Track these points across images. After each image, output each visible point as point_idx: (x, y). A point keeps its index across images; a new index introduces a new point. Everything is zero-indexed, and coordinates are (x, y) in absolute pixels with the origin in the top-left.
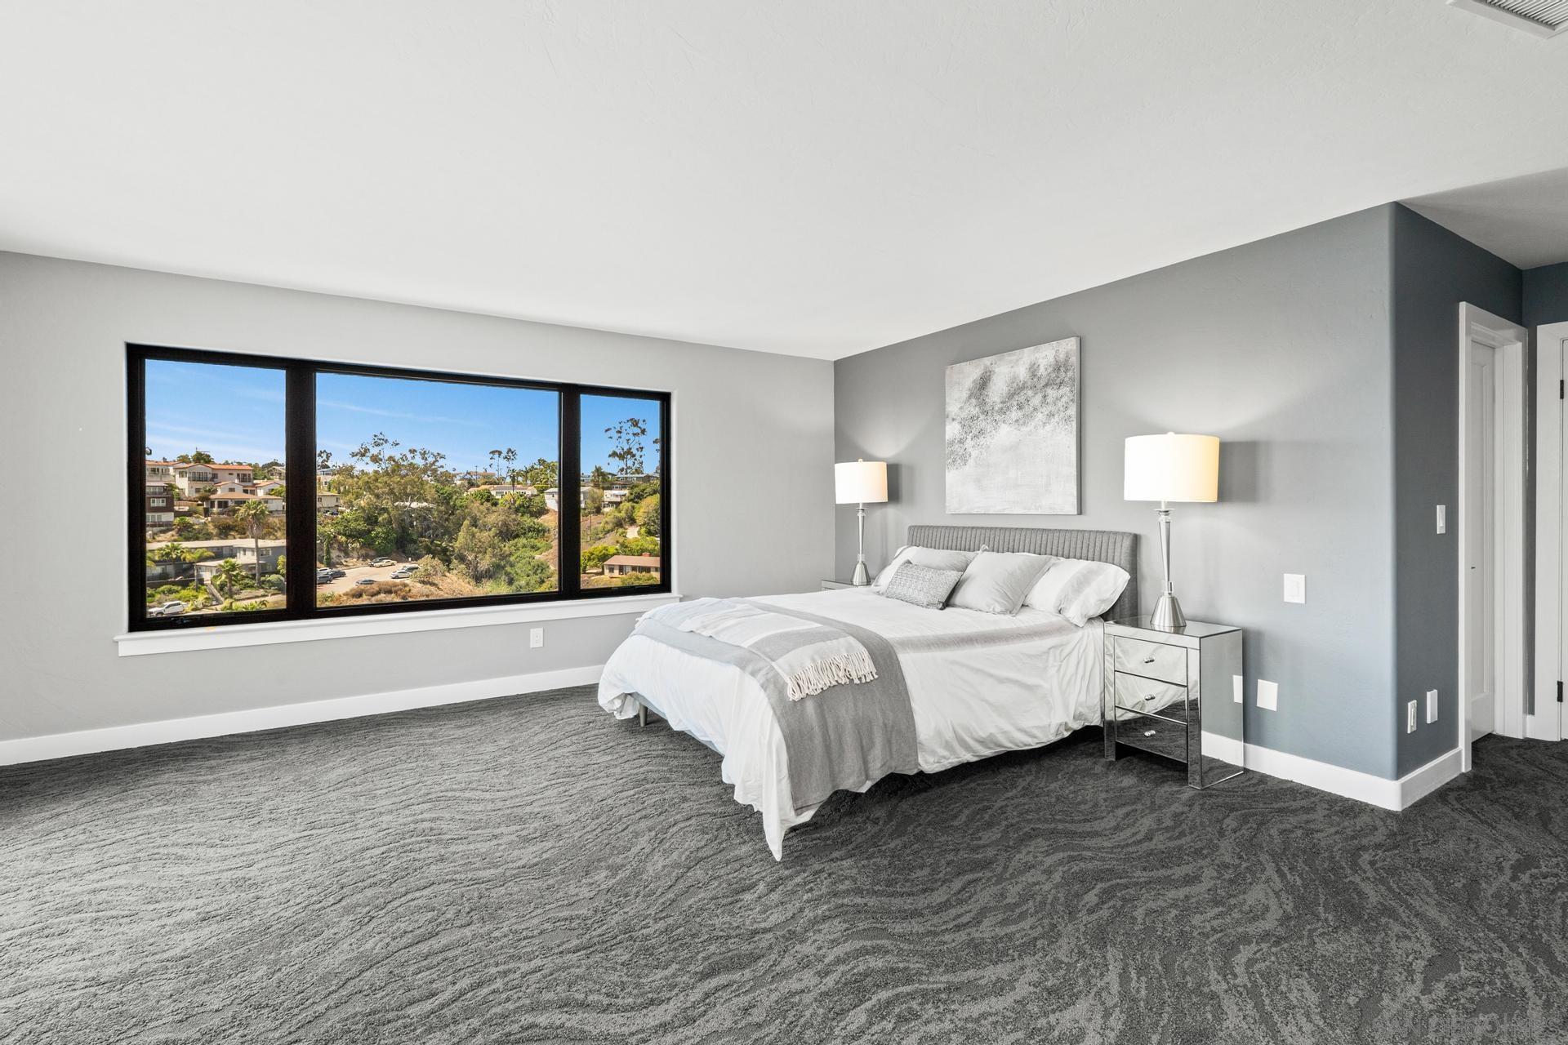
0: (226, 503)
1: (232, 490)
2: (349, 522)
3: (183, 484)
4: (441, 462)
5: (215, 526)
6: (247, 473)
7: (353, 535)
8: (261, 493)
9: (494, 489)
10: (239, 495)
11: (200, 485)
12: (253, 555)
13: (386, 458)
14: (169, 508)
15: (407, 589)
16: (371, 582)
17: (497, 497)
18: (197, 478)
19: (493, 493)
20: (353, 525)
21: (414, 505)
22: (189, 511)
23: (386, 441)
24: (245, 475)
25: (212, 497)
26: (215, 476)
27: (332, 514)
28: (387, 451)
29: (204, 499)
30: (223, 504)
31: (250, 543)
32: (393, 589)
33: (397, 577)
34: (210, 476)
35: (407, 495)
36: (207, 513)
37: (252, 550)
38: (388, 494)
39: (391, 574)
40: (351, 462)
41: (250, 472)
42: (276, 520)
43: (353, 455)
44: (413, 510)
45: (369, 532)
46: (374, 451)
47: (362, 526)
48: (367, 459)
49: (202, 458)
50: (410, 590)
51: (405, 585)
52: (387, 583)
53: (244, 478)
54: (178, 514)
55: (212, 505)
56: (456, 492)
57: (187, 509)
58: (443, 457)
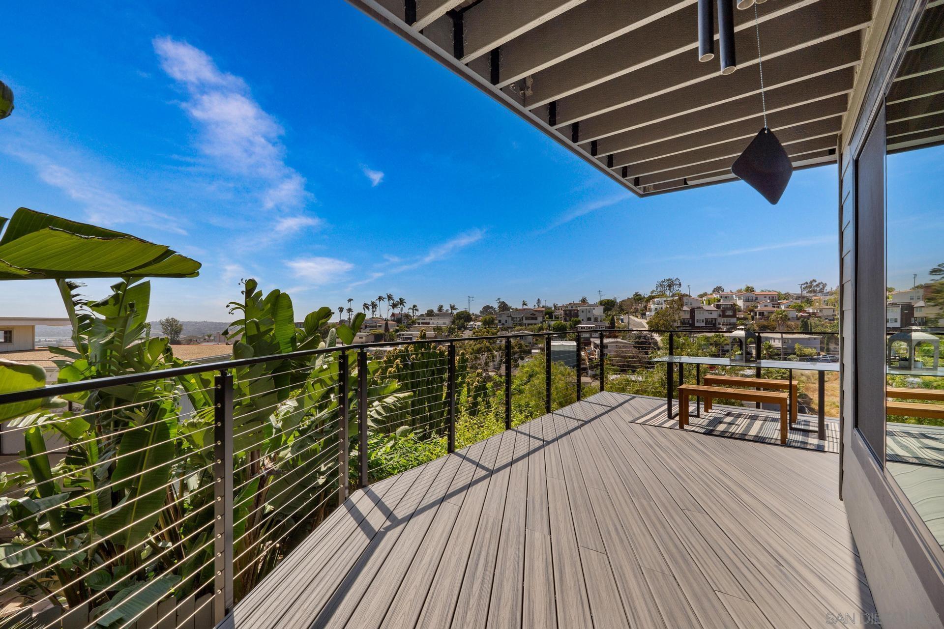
0: (763, 313)
1: (766, 306)
3: (740, 303)
5: (757, 326)
6: (774, 296)
8: (783, 307)
10: (770, 308)
11: (749, 304)
12: (779, 342)
14: (734, 316)
18: (747, 300)
22: (744, 318)
24: (773, 297)
25: (756, 310)
26: (756, 299)
27: (830, 320)
29: (752, 311)
30: (762, 314)
31: (779, 336)
34: (754, 298)
36: (753, 318)
37: (779, 339)
41: (776, 296)
42: (793, 323)
49: (750, 290)
53: (772, 299)
54: (738, 319)
55: (756, 315)
57: (743, 316)
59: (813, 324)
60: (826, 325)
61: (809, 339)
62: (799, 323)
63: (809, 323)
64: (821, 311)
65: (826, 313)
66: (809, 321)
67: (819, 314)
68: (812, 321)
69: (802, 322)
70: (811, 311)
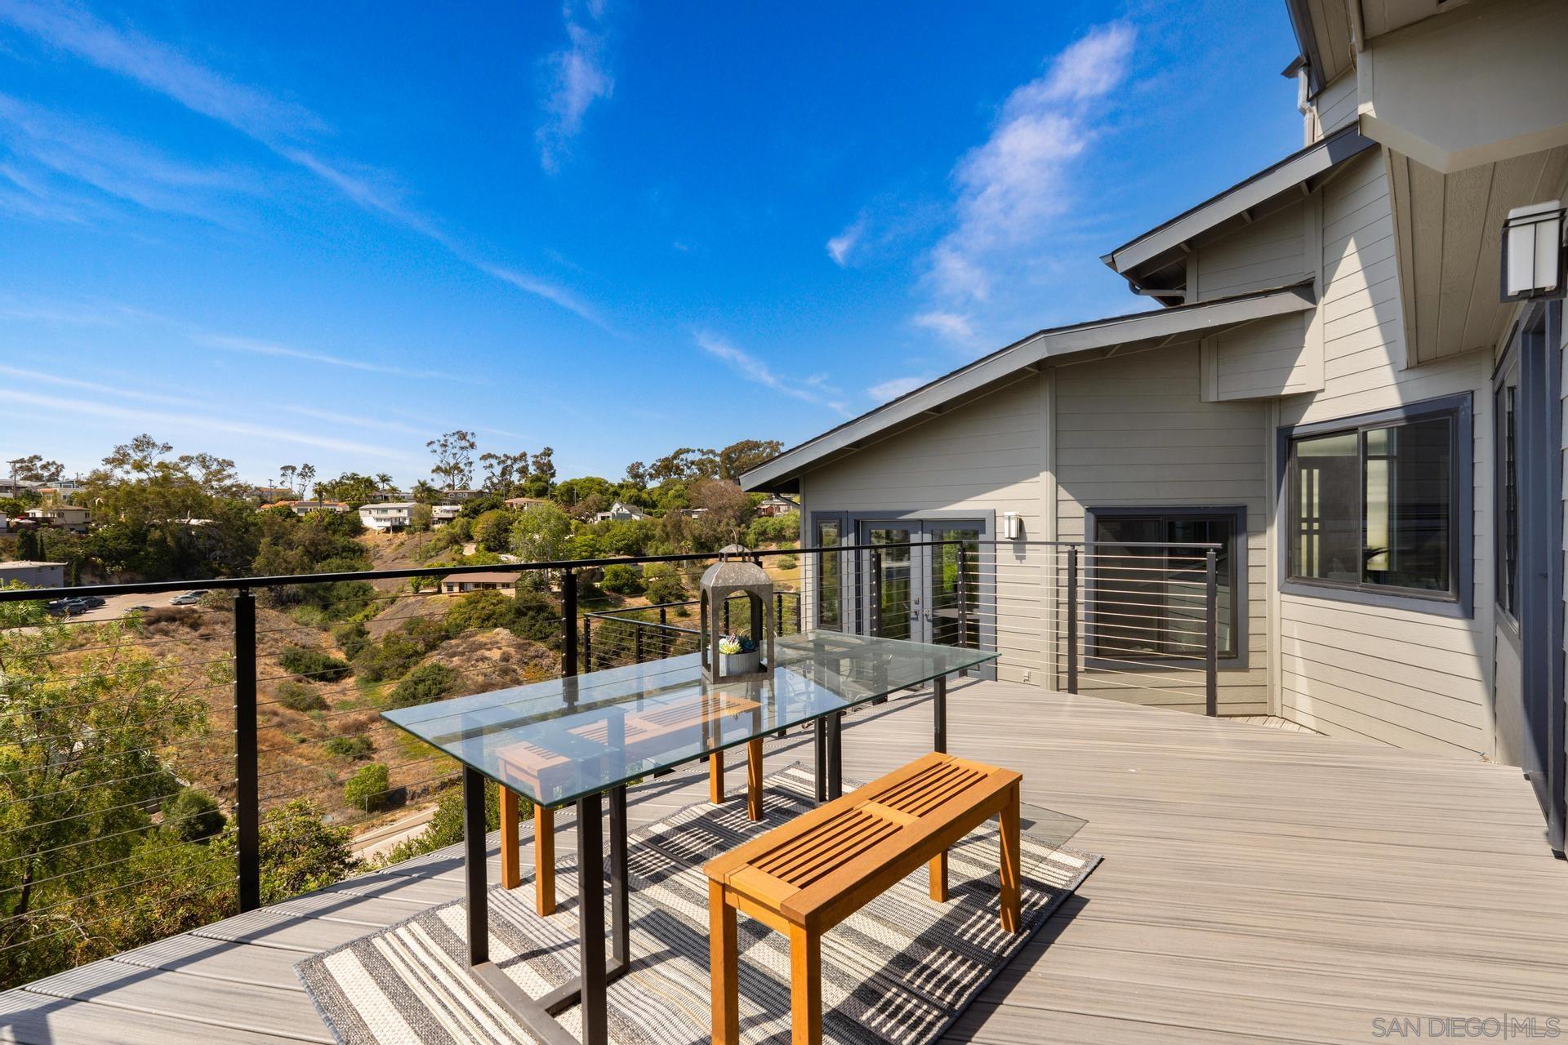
2: (105, 541)
4: (229, 471)
7: (112, 557)
9: (295, 506)
13: (155, 463)
15: (196, 615)
16: (146, 609)
17: (300, 515)
19: (295, 510)
20: (112, 544)
21: (194, 522)
23: (154, 445)
27: (80, 532)
28: (156, 458)
32: (177, 616)
33: (180, 603)
35: (187, 508)
38: (162, 506)
39: (172, 600)
40: (104, 468)
43: (107, 461)
44: (193, 526)
45: (136, 552)
46: (136, 456)
47: (125, 545)
48: (127, 467)
50: (200, 617)
51: (194, 611)
52: (167, 610)
56: (247, 508)
58: (231, 464)
59: (46, 540)
60: (72, 540)
61: (41, 567)
62: (16, 539)
63: (38, 538)
64: (61, 514)
65: (69, 519)
66: (38, 535)
67: (59, 521)
68: (43, 533)
69: (22, 536)
70: (39, 514)
